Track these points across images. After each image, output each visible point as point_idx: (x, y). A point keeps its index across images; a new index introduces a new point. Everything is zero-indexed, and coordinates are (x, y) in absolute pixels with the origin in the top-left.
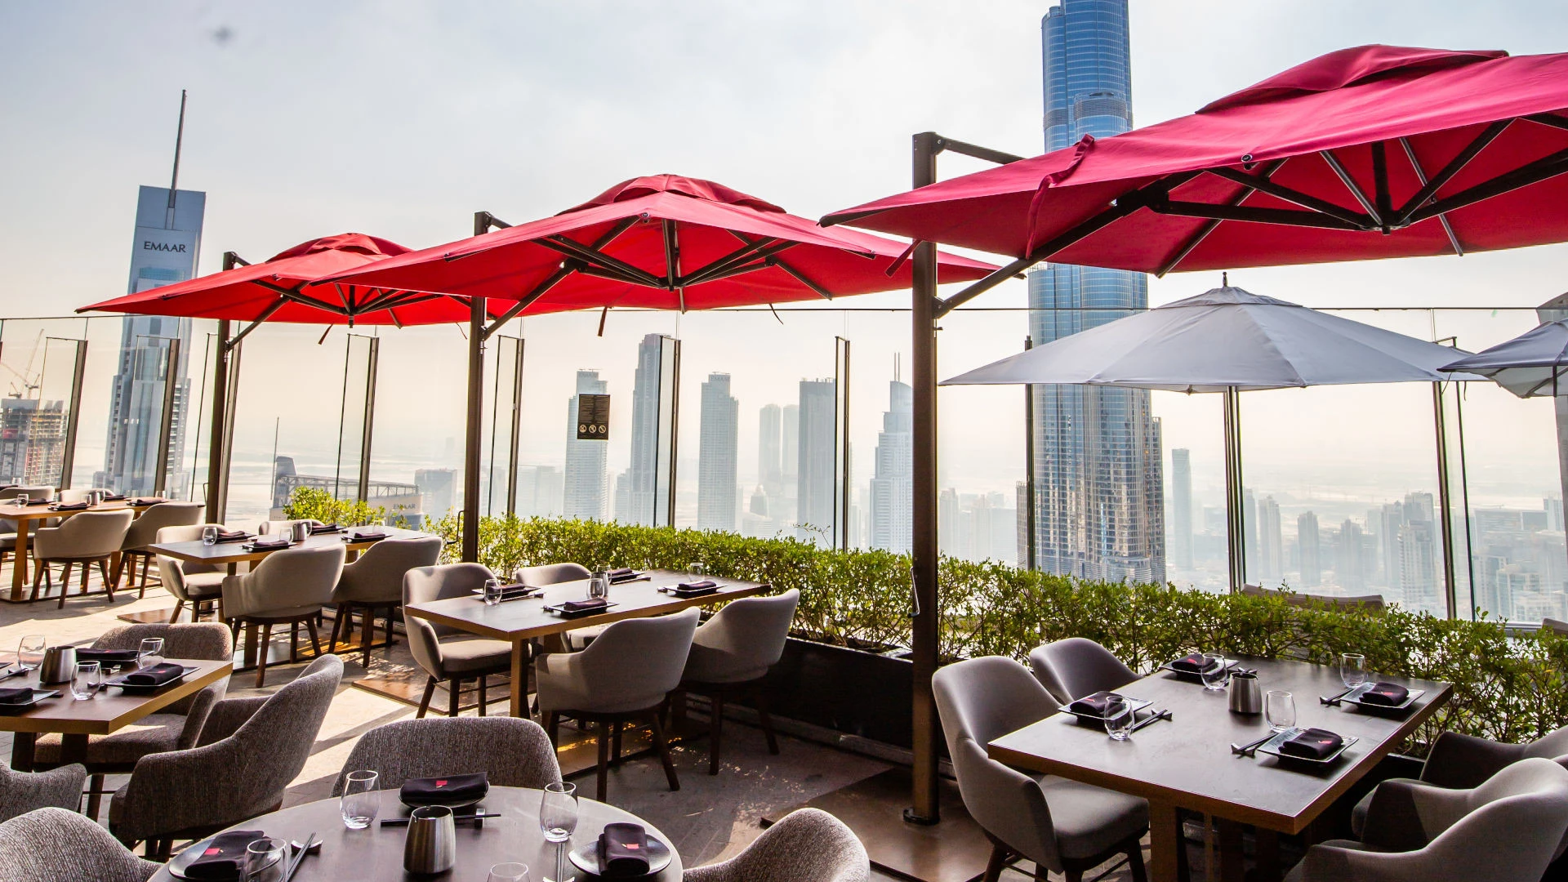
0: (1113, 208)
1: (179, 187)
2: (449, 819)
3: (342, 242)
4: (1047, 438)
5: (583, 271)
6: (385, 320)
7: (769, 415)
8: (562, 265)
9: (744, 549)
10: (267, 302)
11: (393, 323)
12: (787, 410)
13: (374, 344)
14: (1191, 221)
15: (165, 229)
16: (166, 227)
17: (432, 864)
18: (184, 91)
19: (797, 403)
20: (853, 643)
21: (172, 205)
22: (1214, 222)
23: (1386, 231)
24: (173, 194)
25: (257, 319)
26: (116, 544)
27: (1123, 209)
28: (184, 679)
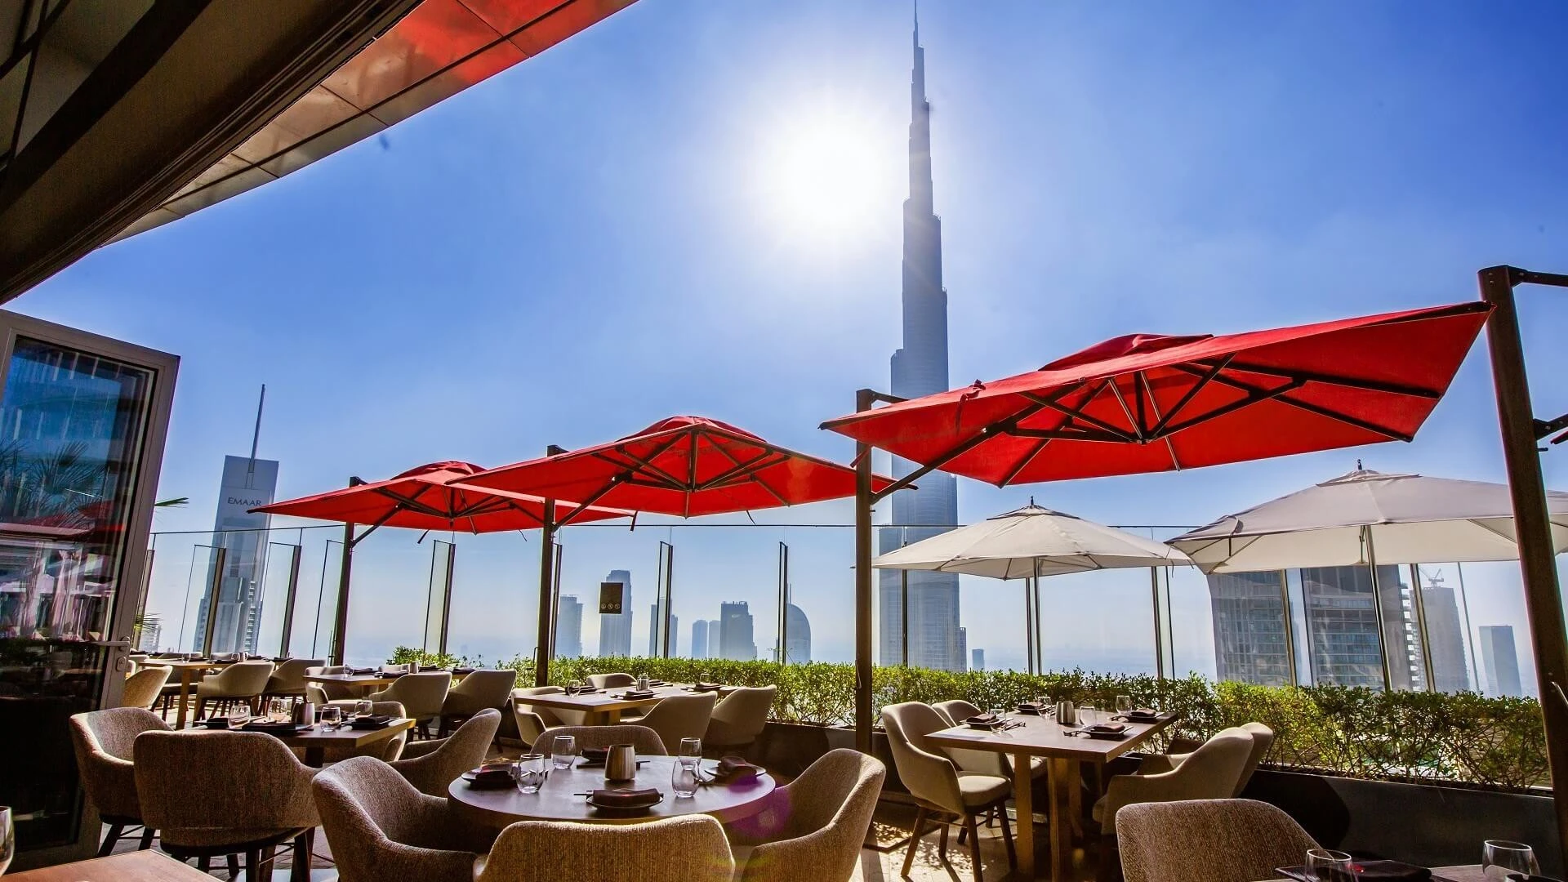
0: (983, 434)
1: (257, 457)
2: (632, 748)
3: (448, 466)
4: (891, 642)
5: (629, 482)
6: (466, 528)
7: (699, 627)
8: (613, 479)
9: (734, 667)
10: (388, 510)
11: (472, 531)
12: (713, 623)
13: (452, 547)
14: (1034, 440)
15: (246, 488)
16: (246, 486)
17: (624, 774)
18: (263, 385)
19: (719, 619)
20: (810, 723)
21: (251, 470)
22: (1047, 440)
23: (1144, 442)
24: (252, 462)
25: (377, 524)
26: (260, 688)
27: (990, 434)
28: (390, 724)
